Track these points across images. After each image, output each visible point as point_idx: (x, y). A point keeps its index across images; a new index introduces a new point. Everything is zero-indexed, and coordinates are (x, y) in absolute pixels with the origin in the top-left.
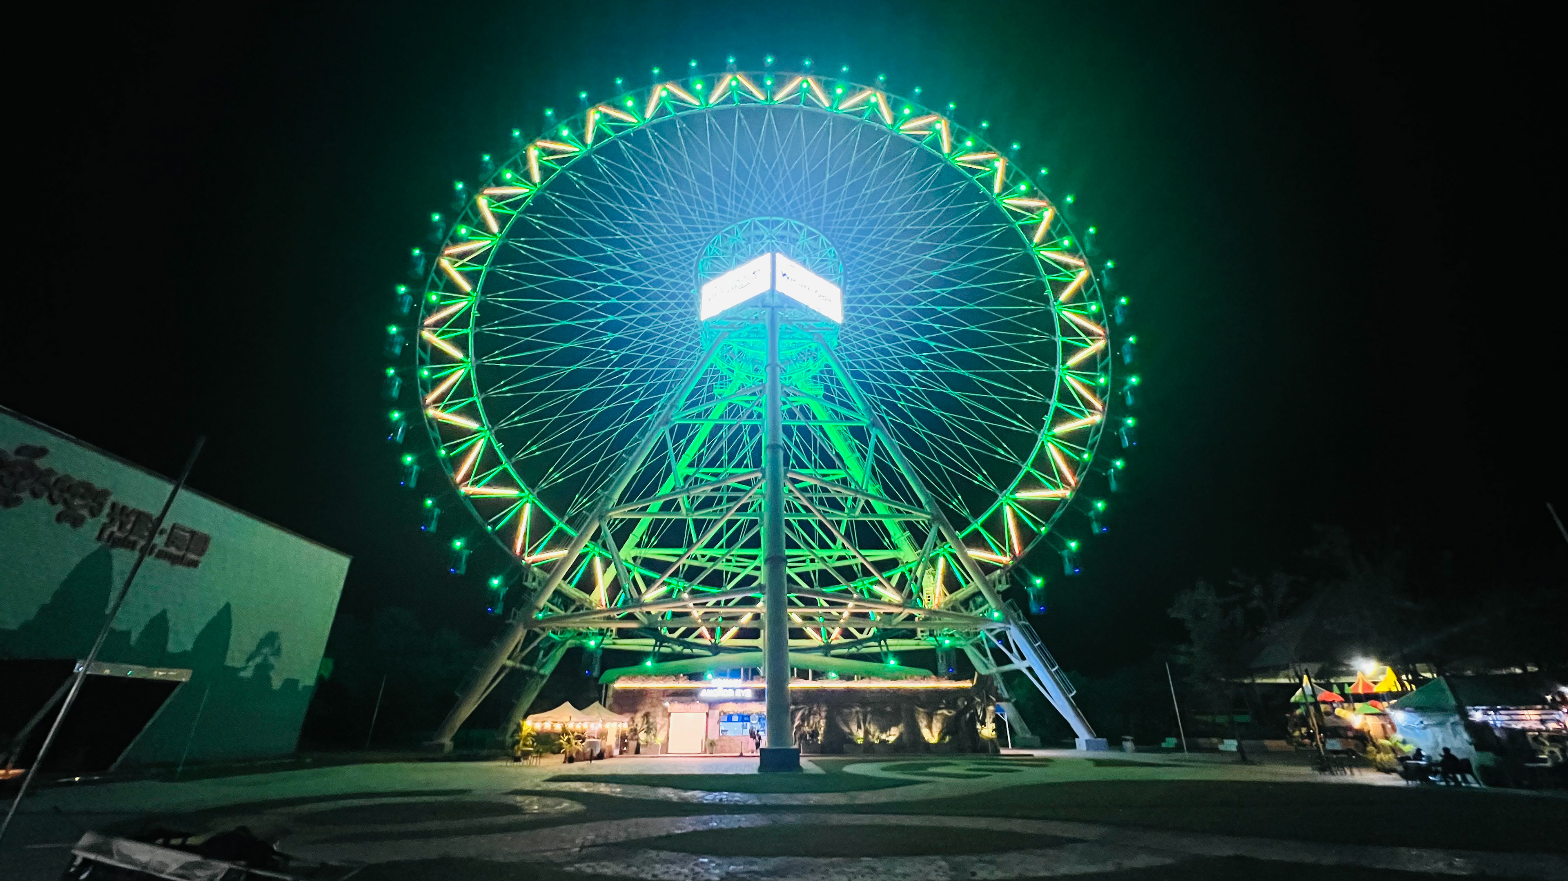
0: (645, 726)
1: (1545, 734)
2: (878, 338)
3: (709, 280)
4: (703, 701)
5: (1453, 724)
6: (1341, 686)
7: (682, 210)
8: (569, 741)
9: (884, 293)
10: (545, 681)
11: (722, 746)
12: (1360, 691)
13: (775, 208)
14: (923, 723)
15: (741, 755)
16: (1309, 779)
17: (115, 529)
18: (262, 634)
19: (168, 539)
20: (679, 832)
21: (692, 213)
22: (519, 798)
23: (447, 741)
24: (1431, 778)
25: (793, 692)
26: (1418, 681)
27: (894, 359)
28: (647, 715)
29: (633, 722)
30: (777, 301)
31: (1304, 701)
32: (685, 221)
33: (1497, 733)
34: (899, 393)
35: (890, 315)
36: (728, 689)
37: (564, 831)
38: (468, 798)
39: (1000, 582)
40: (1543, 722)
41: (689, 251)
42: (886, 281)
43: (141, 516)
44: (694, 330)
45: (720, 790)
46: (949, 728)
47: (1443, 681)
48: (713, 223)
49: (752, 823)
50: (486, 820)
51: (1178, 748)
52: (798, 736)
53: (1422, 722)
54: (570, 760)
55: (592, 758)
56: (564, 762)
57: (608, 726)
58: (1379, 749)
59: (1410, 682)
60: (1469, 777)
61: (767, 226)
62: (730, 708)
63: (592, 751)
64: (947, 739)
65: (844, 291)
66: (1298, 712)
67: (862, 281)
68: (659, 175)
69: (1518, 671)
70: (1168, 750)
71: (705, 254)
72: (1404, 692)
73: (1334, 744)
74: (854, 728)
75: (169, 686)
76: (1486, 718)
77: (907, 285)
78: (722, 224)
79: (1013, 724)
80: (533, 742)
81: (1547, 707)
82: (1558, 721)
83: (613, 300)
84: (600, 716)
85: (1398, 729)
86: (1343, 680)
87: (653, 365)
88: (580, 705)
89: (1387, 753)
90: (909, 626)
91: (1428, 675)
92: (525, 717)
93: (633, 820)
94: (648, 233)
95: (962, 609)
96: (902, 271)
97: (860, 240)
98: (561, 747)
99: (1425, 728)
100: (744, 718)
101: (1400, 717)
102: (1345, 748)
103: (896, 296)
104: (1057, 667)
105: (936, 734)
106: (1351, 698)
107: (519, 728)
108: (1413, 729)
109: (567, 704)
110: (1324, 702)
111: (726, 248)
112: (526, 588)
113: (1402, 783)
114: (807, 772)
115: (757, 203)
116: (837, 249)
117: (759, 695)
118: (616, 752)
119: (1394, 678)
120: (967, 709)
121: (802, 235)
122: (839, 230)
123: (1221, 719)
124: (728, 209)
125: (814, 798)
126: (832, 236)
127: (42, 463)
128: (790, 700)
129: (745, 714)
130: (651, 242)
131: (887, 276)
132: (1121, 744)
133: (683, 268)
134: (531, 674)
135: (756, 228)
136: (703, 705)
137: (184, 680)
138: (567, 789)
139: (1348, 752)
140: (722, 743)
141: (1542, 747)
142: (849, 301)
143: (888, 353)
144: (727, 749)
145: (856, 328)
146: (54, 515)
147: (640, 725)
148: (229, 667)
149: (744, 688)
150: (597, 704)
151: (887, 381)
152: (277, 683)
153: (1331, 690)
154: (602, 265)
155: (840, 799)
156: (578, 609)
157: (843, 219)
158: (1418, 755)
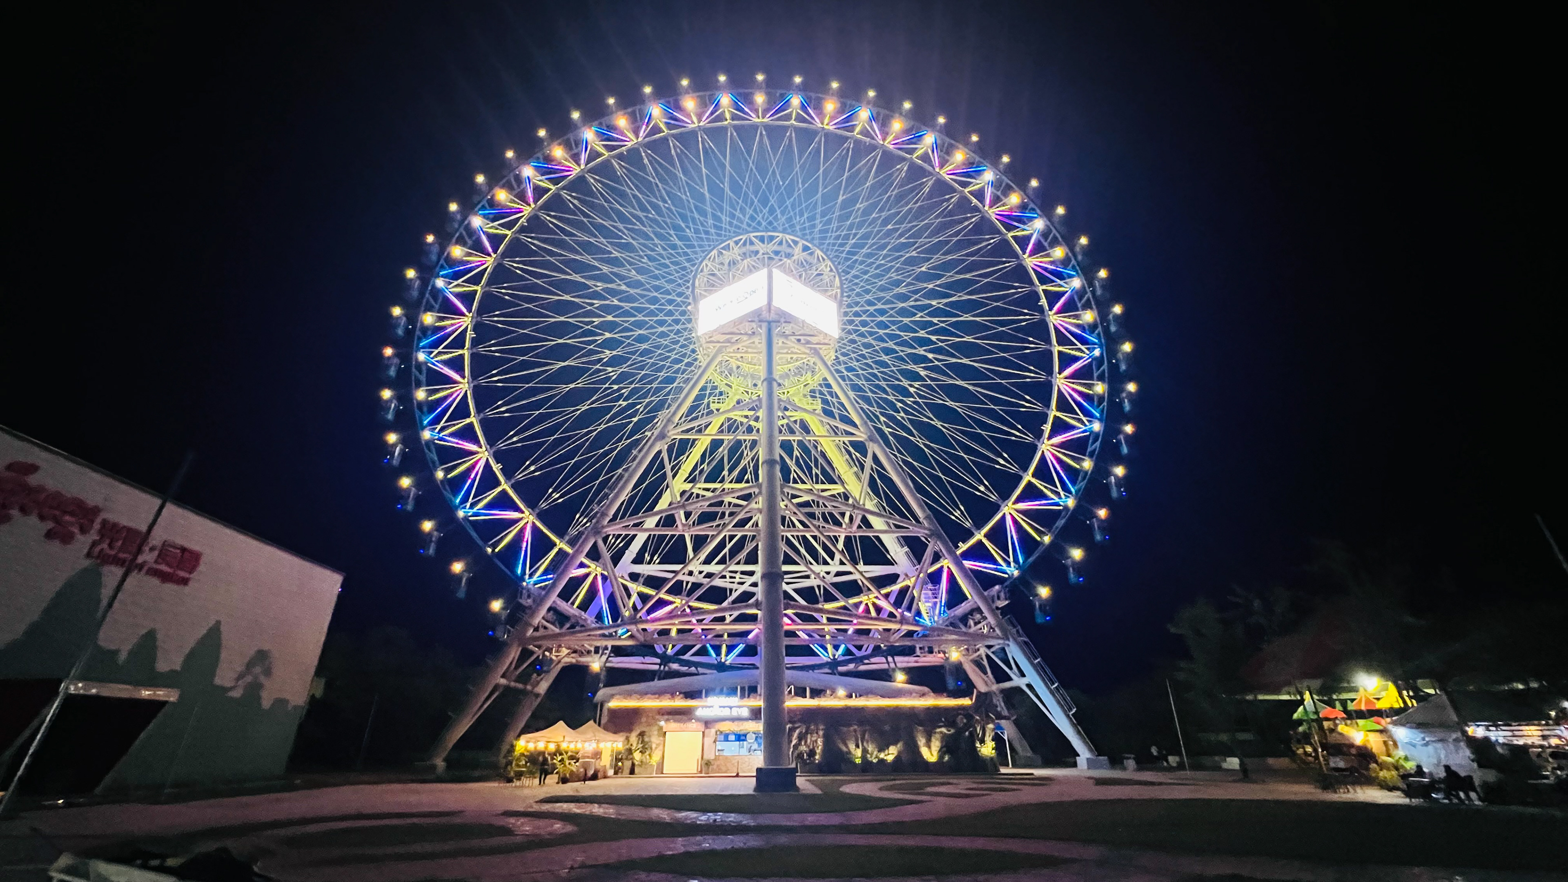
0: (640, 746)
1: (1549, 750)
2: (876, 351)
3: (705, 297)
4: (698, 720)
5: (1455, 740)
6: (1344, 703)
7: (676, 228)
8: (562, 761)
9: (880, 306)
10: (539, 700)
11: (718, 766)
12: (1363, 708)
13: (770, 223)
14: (921, 741)
15: (737, 776)
16: (1310, 797)
17: (105, 546)
18: (252, 652)
19: (159, 556)
20: (671, 853)
21: (688, 231)
22: (512, 820)
23: (440, 763)
24: (1433, 795)
25: (791, 711)
26: (1421, 698)
27: (892, 371)
28: (642, 734)
29: (628, 741)
30: (773, 316)
31: (1306, 718)
32: (680, 238)
33: (1499, 749)
34: (899, 405)
35: (887, 327)
36: (724, 707)
37: (556, 853)
38: (457, 820)
39: (999, 598)
40: (1544, 737)
41: (684, 269)
42: (882, 294)
43: (131, 532)
44: (692, 347)
45: (715, 811)
46: (948, 747)
47: (1445, 697)
48: (708, 240)
49: (745, 844)
50: (476, 843)
51: (1181, 766)
52: (795, 754)
53: (1424, 739)
54: (564, 780)
55: (585, 779)
56: (558, 783)
57: (602, 745)
58: (1382, 766)
59: (1410, 697)
60: (1473, 795)
61: (763, 242)
62: (726, 727)
63: (586, 771)
64: (946, 758)
65: (840, 305)
66: (1301, 729)
67: (858, 295)
68: (653, 192)
69: (1521, 687)
70: (1170, 769)
71: (702, 271)
72: (1406, 708)
73: (1338, 762)
74: (852, 746)
75: (156, 706)
76: (1488, 734)
77: (904, 298)
78: (717, 241)
79: (1014, 743)
80: (526, 763)
81: (1551, 722)
82: (1560, 737)
83: (610, 318)
84: (595, 736)
85: (1399, 744)
86: (1344, 696)
87: (650, 383)
88: (574, 724)
89: (1388, 769)
90: (908, 642)
91: (1431, 691)
92: (519, 736)
93: (624, 842)
94: (643, 251)
95: (961, 626)
96: (897, 283)
97: (854, 254)
98: (554, 767)
99: (1427, 744)
100: (741, 737)
101: (1402, 733)
102: (1348, 766)
103: (892, 309)
104: (1056, 685)
105: (935, 753)
106: (1354, 715)
107: (512, 747)
108: (1414, 746)
109: (561, 723)
110: (1327, 719)
111: (722, 264)
112: (521, 605)
113: (1406, 801)
114: (804, 792)
115: (752, 218)
116: (833, 262)
117: (755, 714)
118: (611, 772)
119: (1397, 694)
120: (967, 727)
121: (798, 250)
122: (834, 245)
123: (1224, 737)
124: (723, 225)
125: (811, 819)
126: (828, 250)
127: (33, 480)
128: (786, 719)
129: (742, 733)
130: (645, 260)
131: (882, 289)
132: (1123, 763)
133: (679, 285)
134: (524, 692)
135: (752, 243)
136: (699, 724)
137: (172, 699)
138: (560, 811)
139: (1351, 770)
140: (718, 763)
141: (1546, 764)
142: (846, 314)
143: (887, 366)
144: (724, 769)
145: (853, 342)
146: (44, 532)
147: (635, 745)
148: (218, 686)
149: (740, 707)
150: (591, 722)
151: (887, 393)
152: (266, 704)
153: (1334, 707)
154: (599, 284)
155: (835, 819)
156: (573, 627)
157: (838, 233)
158: (1419, 771)
